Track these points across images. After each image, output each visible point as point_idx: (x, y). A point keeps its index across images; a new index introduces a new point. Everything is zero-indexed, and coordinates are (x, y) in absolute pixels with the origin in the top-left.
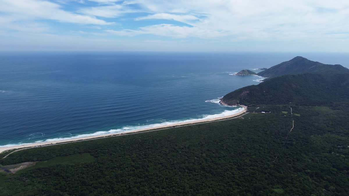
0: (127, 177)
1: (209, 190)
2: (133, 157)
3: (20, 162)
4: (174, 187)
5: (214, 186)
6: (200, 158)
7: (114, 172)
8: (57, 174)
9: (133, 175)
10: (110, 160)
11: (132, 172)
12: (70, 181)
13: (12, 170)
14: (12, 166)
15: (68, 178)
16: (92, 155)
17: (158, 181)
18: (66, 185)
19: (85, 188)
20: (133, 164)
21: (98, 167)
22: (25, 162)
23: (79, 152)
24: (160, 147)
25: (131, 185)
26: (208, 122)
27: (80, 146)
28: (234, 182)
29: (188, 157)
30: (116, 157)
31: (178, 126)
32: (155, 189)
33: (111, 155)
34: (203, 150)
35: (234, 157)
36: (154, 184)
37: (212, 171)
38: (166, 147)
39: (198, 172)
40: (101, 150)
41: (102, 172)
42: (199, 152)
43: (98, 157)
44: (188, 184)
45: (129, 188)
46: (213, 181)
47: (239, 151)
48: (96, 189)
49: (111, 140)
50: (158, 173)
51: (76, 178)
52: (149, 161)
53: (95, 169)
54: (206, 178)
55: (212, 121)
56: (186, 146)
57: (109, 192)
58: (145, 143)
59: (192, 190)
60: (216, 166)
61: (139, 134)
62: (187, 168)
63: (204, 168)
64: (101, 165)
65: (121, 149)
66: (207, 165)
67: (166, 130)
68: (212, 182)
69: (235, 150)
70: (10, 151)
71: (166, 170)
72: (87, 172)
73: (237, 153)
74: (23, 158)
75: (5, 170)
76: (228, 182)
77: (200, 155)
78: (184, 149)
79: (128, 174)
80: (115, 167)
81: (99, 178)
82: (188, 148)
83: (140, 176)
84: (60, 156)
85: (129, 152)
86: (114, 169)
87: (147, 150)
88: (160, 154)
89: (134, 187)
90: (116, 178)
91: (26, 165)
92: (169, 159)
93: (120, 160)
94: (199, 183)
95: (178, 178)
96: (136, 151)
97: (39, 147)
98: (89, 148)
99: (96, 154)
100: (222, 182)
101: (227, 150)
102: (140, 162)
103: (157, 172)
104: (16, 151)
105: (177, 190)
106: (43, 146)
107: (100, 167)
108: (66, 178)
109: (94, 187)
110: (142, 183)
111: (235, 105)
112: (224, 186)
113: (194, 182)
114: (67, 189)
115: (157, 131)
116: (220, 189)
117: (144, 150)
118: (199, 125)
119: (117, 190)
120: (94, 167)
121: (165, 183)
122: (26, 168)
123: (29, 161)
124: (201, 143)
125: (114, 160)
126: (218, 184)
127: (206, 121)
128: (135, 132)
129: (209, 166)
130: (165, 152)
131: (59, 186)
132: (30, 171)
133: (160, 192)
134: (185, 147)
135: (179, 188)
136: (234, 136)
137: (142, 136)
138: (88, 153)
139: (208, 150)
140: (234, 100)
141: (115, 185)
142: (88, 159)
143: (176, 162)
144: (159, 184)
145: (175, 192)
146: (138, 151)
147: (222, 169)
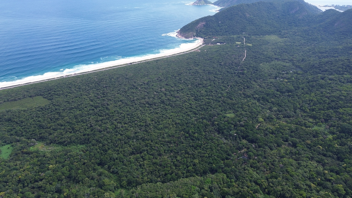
0: (87, 116)
1: (169, 120)
2: (90, 97)
4: (136, 122)
5: (173, 117)
6: (159, 93)
7: (72, 113)
8: (9, 120)
9: (93, 114)
10: (66, 101)
11: (91, 112)
12: (25, 126)
15: (22, 122)
16: (45, 98)
17: (120, 117)
18: (21, 130)
19: (44, 131)
20: (92, 103)
21: (54, 109)
23: (30, 95)
24: (118, 85)
25: (92, 123)
26: (166, 57)
27: (29, 89)
28: (191, 111)
29: (147, 93)
30: (73, 98)
31: (136, 62)
32: (118, 125)
33: (67, 96)
34: (162, 85)
35: (191, 89)
36: (116, 120)
37: (171, 104)
38: (125, 84)
39: (158, 106)
40: (54, 92)
41: (60, 114)
42: (158, 87)
43: (52, 99)
44: (149, 117)
45: (91, 127)
46: (172, 112)
47: (196, 83)
48: (55, 131)
49: (64, 81)
50: (119, 110)
51: (32, 122)
52: (108, 99)
53: (52, 112)
54: (166, 111)
55: (169, 56)
56: (145, 82)
57: (71, 132)
58: (102, 82)
59: (153, 122)
60: (174, 99)
61: (94, 73)
62: (148, 103)
63: (164, 102)
64: (57, 107)
65: (77, 89)
66: (166, 98)
67: (122, 67)
68: (172, 114)
69: (192, 83)
71: (127, 106)
72: (43, 116)
73: (194, 85)
76: (187, 112)
77: (160, 89)
78: (143, 85)
79: (88, 113)
80: (73, 108)
81: (57, 119)
82: (147, 84)
83: (100, 115)
84: (8, 101)
85: (86, 92)
86: (72, 110)
87: (105, 89)
88: (119, 92)
89: (96, 125)
90: (76, 119)
92: (128, 96)
93: (77, 101)
94: (160, 116)
95: (139, 113)
96: (93, 91)
98: (40, 91)
99: (50, 96)
100: (181, 113)
101: (184, 83)
102: (99, 101)
103: (117, 110)
105: (139, 124)
107: (57, 109)
108: (20, 123)
109: (53, 129)
110: (104, 121)
111: (191, 37)
112: (183, 116)
113: (155, 115)
114: (24, 134)
115: (113, 69)
116: (179, 119)
117: (101, 89)
118: (157, 60)
119: (79, 129)
120: (50, 110)
121: (127, 119)
124: (159, 79)
125: (71, 101)
126: (178, 115)
127: (163, 56)
128: (90, 71)
129: (168, 99)
130: (124, 89)
131: (13, 131)
133: (122, 127)
134: (143, 83)
135: (141, 122)
136: (191, 70)
137: (97, 75)
138: (40, 96)
139: (167, 85)
140: (191, 33)
141: (75, 125)
142: (41, 102)
143: (136, 98)
144: (120, 120)
145: (137, 125)
146: (96, 90)
147: (181, 101)
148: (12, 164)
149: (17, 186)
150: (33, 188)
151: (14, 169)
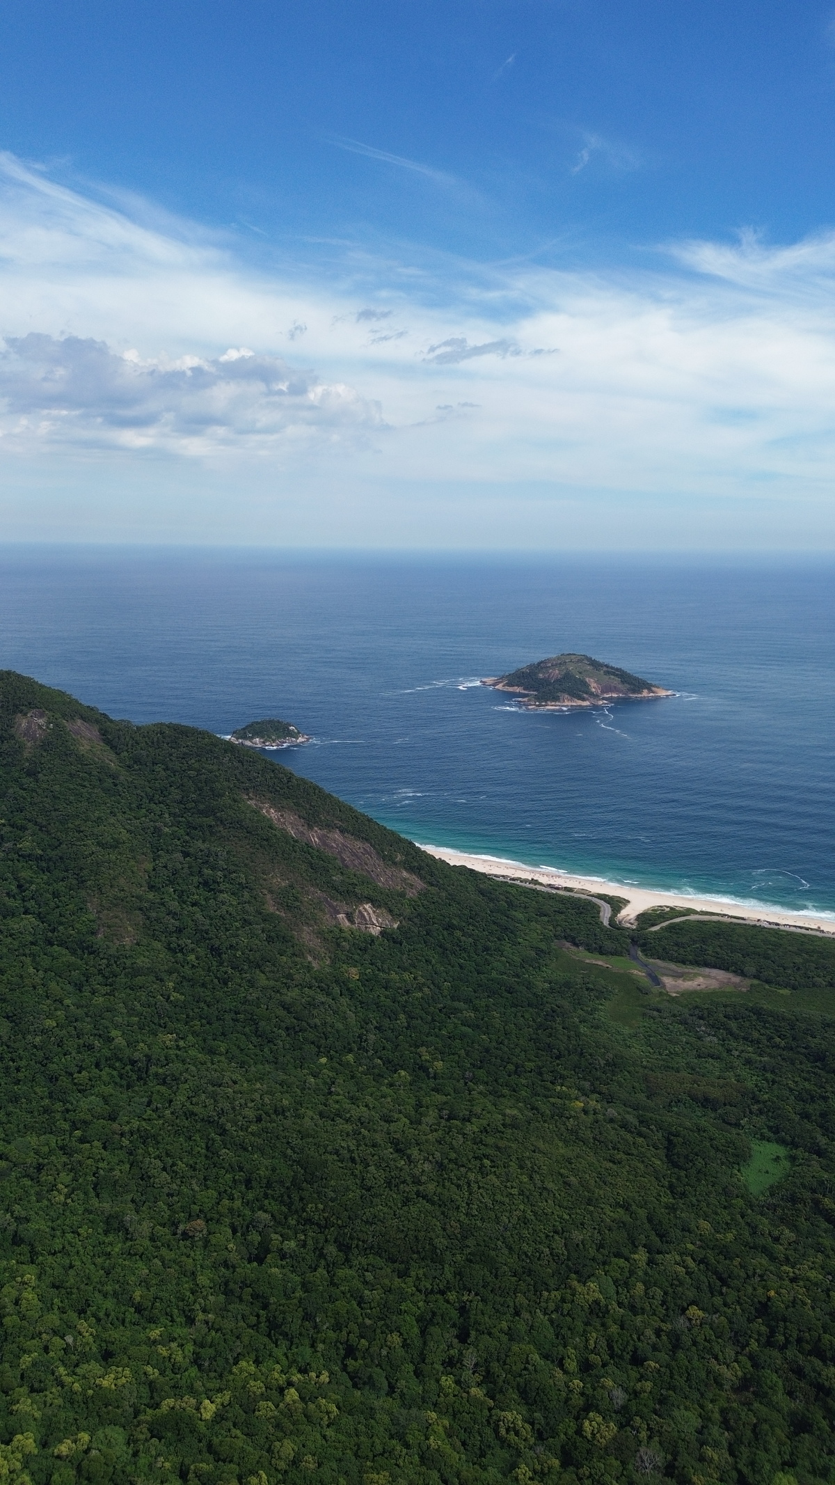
3: (697, 963)
8: (819, 1058)
13: (668, 981)
14: (672, 966)
22: (715, 967)
70: (674, 912)
74: (710, 952)
75: (650, 975)
91: (715, 978)
97: (772, 926)
104: (693, 917)
106: (787, 928)
122: (714, 993)
123: (727, 969)
131: (816, 1106)
132: (725, 1006)
148: (764, 1224)
149: (749, 1321)
150: (799, 1372)
151: (765, 1250)
